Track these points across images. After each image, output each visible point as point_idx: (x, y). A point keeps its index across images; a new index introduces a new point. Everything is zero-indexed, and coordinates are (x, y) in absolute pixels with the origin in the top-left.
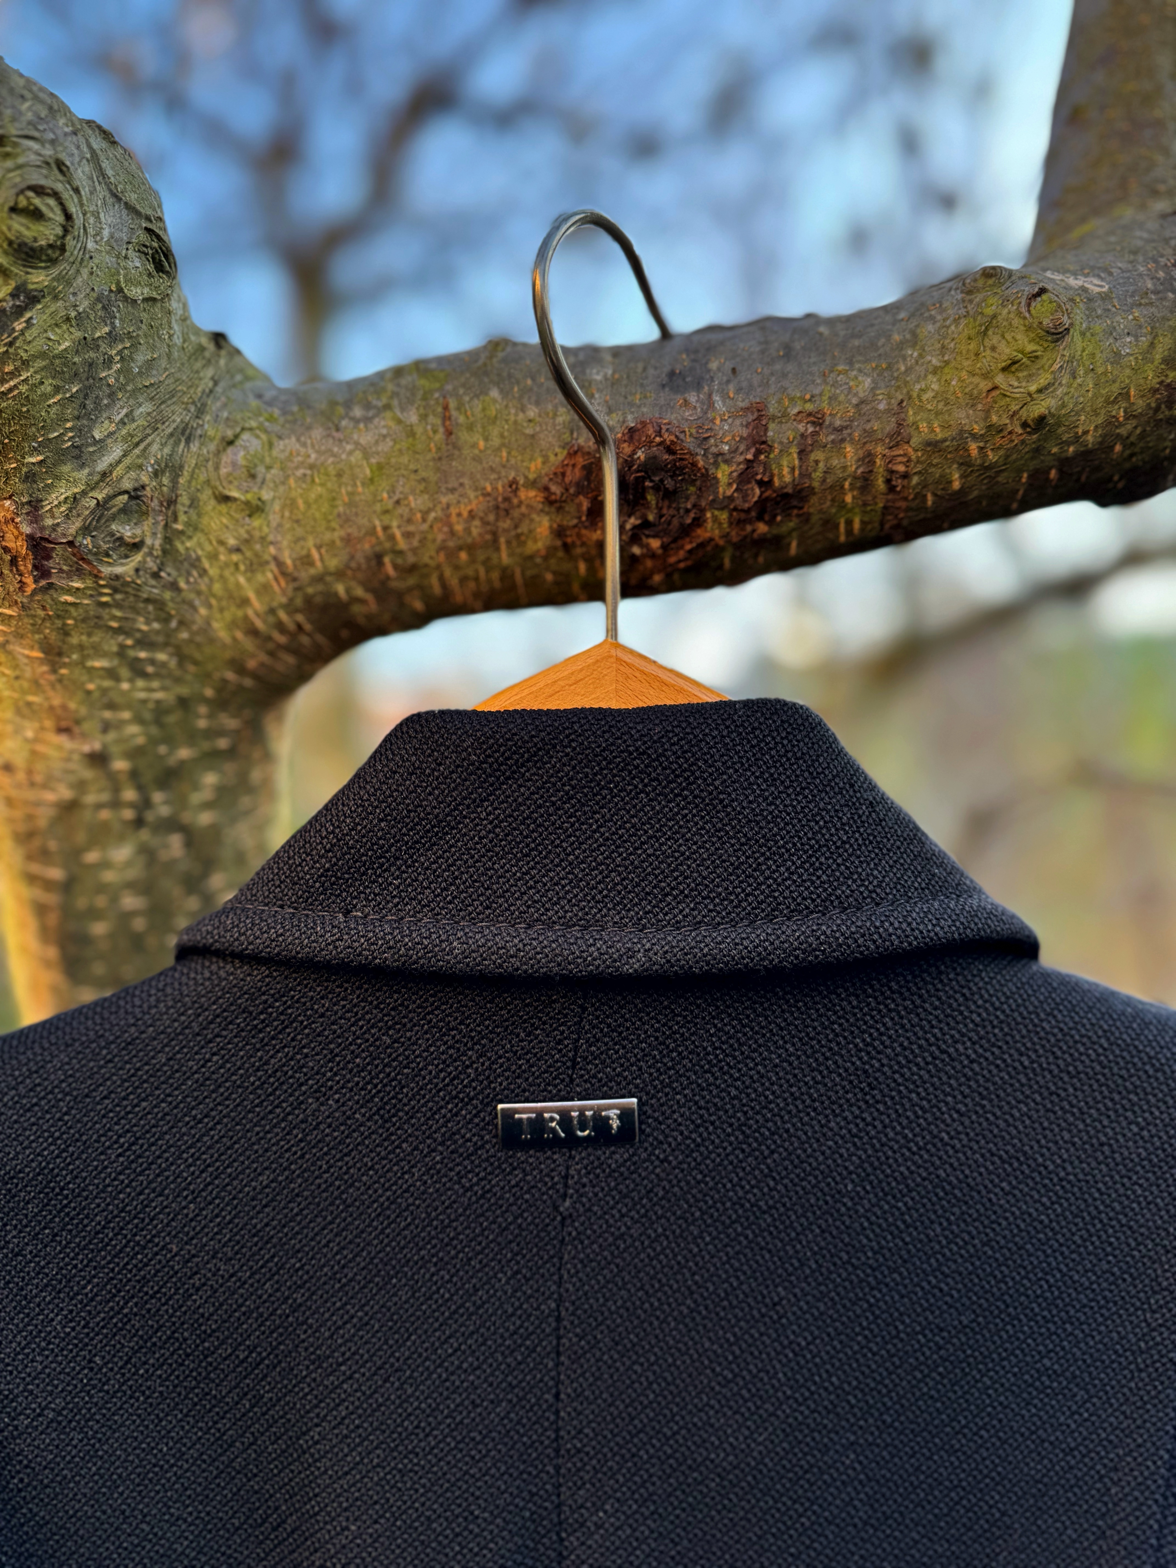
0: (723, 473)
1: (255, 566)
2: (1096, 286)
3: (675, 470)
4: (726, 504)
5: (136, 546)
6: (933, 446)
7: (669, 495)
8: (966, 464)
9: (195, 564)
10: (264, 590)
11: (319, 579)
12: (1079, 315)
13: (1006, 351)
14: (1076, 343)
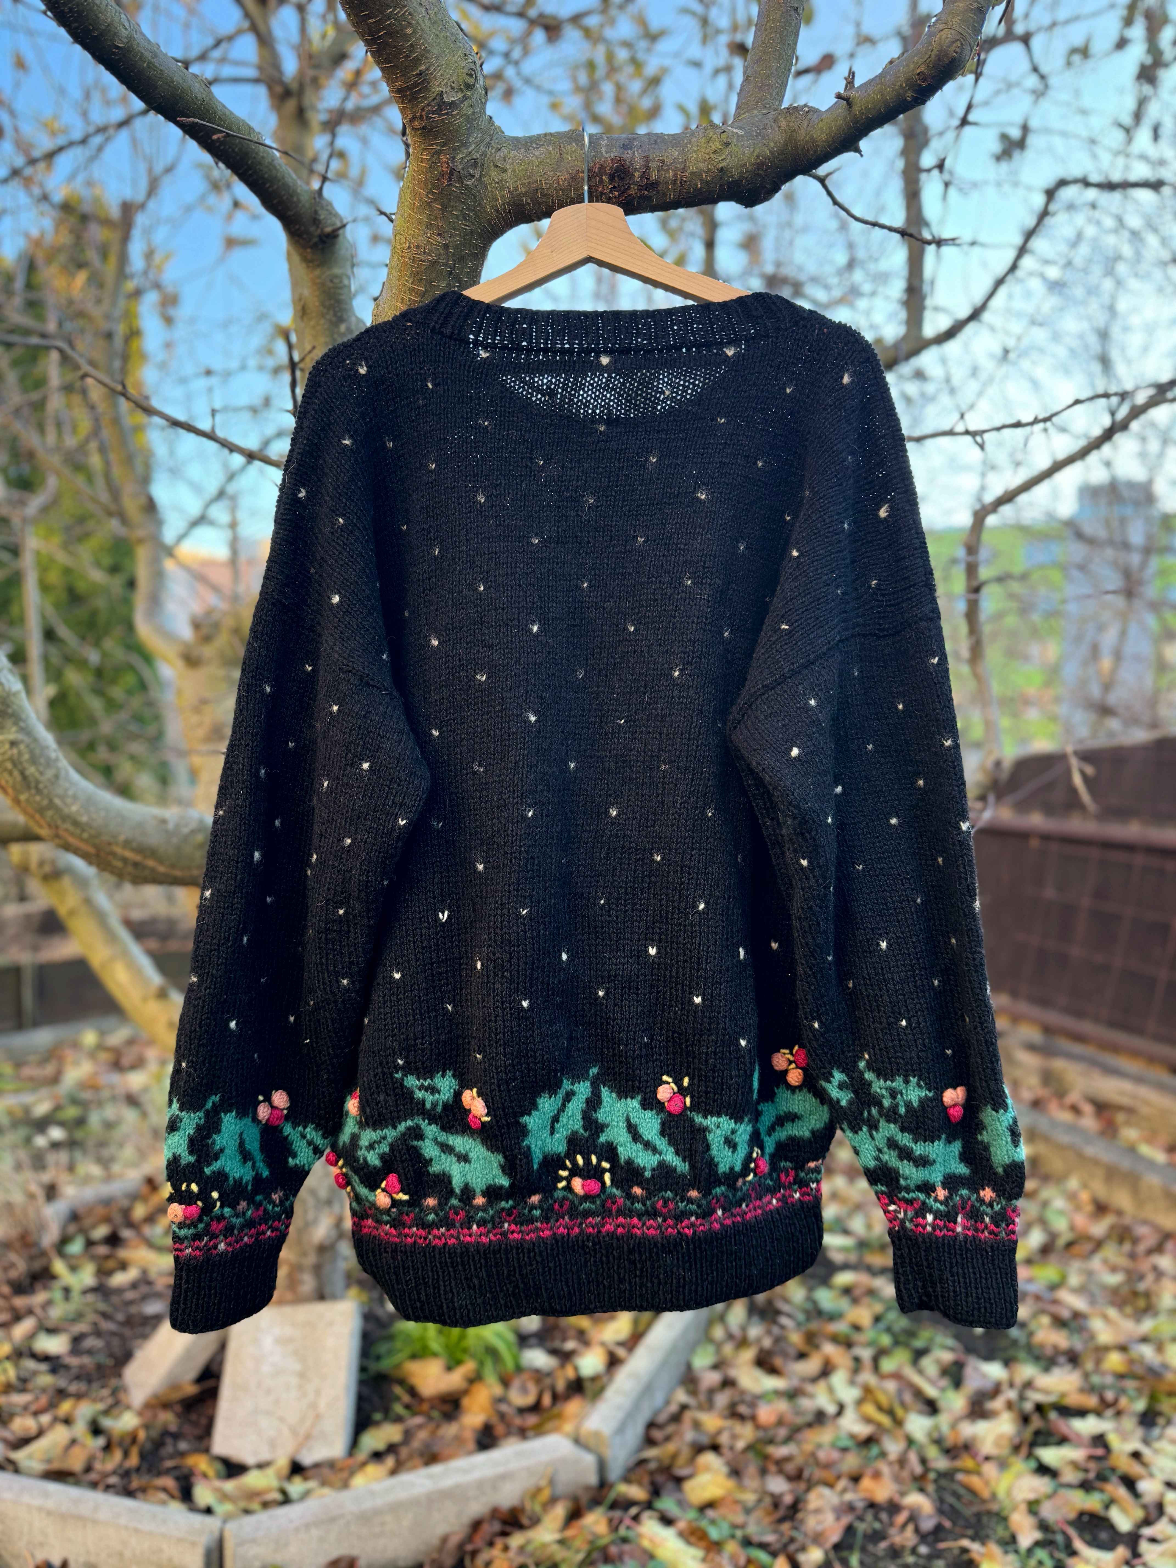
0: (637, 174)
1: (502, 188)
2: (741, 132)
3: (624, 172)
4: (637, 184)
5: (473, 176)
6: (693, 173)
7: (622, 179)
8: (702, 180)
9: (486, 186)
10: (503, 196)
11: (519, 195)
12: (735, 140)
13: (714, 147)
14: (732, 148)
